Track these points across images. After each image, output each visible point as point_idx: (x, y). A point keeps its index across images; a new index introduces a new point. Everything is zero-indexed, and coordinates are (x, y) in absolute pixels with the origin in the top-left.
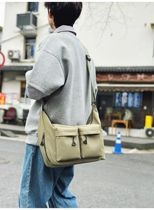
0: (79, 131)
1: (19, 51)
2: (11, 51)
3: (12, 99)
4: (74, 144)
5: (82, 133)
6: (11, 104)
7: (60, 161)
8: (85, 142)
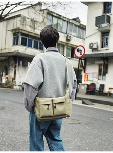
0: (52, 101)
1: (97, 43)
2: (92, 44)
3: (93, 77)
4: (48, 109)
5: (54, 102)
6: (92, 81)
7: (41, 117)
8: (55, 107)
